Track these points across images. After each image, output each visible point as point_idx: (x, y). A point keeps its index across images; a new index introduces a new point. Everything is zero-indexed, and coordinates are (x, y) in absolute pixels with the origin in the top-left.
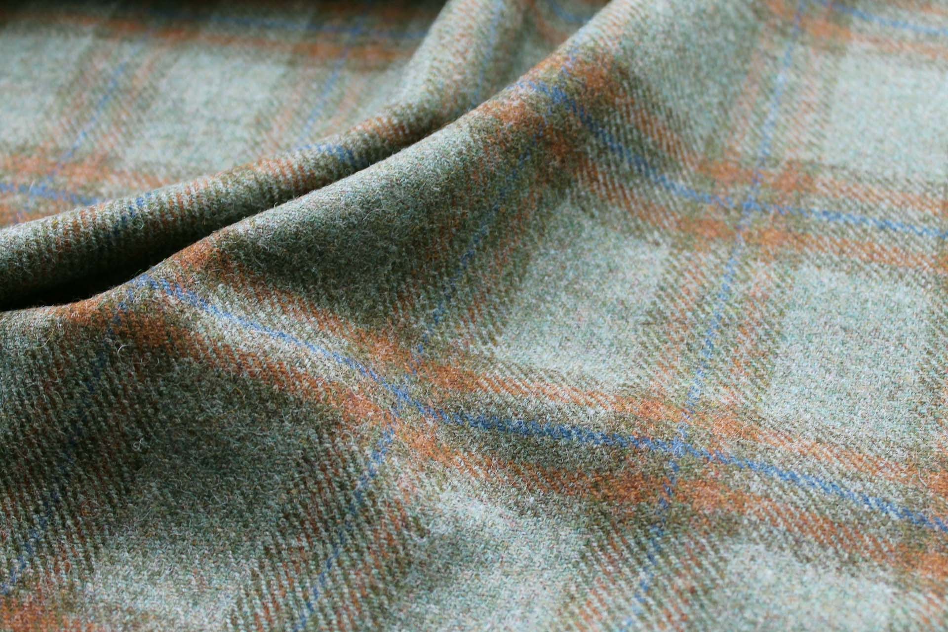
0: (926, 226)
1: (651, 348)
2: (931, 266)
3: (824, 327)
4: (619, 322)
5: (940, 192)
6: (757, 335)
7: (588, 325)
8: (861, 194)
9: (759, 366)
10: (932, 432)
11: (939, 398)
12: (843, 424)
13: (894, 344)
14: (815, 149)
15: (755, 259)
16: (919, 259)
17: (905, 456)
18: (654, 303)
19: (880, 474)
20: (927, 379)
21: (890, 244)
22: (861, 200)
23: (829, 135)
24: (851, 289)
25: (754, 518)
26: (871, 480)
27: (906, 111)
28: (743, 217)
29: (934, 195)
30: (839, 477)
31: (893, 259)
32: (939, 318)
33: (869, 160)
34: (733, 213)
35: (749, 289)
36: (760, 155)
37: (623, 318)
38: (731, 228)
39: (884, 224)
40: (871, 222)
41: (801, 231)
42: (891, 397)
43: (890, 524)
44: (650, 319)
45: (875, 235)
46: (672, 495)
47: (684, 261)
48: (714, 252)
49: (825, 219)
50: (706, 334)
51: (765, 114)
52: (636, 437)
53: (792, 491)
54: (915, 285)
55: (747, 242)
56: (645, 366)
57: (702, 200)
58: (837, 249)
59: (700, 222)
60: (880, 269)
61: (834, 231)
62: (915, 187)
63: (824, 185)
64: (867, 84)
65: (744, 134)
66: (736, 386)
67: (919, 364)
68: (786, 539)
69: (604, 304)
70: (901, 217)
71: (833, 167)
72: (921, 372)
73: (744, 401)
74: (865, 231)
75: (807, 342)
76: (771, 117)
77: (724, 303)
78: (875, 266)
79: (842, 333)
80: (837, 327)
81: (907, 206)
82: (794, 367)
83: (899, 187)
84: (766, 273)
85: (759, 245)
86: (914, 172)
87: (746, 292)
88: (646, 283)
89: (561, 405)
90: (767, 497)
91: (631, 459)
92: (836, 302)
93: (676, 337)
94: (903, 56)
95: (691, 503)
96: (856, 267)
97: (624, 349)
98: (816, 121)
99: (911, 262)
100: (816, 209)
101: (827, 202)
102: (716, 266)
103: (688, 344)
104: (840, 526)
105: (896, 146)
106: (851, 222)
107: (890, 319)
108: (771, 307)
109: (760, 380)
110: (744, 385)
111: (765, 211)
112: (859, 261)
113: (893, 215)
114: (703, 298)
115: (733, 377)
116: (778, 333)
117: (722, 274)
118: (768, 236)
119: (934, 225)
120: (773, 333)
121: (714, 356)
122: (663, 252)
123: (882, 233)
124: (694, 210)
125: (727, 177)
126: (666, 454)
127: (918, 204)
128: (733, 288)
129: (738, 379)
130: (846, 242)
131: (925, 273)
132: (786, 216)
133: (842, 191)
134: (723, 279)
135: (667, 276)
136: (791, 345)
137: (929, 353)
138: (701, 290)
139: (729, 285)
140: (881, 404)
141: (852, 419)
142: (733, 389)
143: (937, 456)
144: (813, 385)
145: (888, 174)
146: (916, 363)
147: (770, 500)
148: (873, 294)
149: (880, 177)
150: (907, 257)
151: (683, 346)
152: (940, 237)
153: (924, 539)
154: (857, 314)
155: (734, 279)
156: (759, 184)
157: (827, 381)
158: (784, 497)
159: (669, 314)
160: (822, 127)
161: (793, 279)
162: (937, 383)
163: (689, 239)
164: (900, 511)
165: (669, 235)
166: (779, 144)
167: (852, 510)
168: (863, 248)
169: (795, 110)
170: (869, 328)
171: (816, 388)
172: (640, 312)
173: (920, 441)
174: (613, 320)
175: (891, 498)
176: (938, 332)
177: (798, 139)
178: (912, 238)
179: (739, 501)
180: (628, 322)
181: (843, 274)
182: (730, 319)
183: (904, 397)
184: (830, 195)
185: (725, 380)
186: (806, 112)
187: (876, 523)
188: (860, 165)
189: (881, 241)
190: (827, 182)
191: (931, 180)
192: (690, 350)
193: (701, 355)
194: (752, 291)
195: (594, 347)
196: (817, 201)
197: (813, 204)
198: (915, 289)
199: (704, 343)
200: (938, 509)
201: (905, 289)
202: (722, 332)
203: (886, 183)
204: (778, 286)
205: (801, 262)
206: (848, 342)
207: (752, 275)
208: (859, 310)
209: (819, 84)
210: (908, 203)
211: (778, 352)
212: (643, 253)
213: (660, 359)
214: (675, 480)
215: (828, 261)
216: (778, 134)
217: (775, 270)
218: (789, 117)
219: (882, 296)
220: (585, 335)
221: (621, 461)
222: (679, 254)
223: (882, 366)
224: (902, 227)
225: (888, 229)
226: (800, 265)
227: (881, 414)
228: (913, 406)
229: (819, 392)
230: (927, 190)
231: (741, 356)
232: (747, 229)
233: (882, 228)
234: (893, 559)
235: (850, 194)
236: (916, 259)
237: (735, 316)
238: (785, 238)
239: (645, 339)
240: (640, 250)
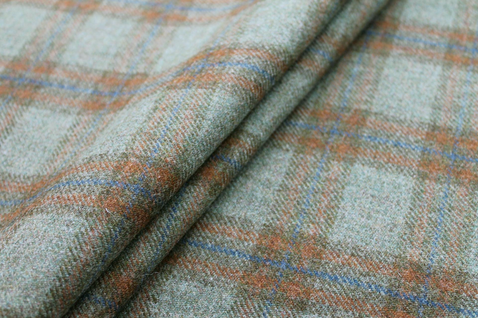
0: (417, 145)
1: (280, 203)
2: (417, 166)
3: (363, 195)
4: (266, 189)
5: (426, 128)
6: (331, 197)
7: (251, 191)
8: (388, 128)
9: (329, 213)
10: (408, 248)
11: (413, 232)
12: (367, 244)
13: (395, 204)
14: (369, 104)
15: (333, 160)
16: (412, 162)
17: (394, 261)
18: (283, 181)
19: (380, 272)
20: (409, 222)
21: (398, 154)
22: (388, 131)
23: (376, 96)
24: (378, 177)
25: (314, 301)
26: (374, 276)
27: (415, 86)
28: (330, 137)
29: (423, 129)
30: (358, 275)
31: (399, 162)
32: (418, 192)
33: (394, 110)
34: (325, 135)
35: (329, 175)
36: (342, 106)
37: (268, 187)
38: (324, 143)
39: (396, 143)
40: (391, 142)
41: (357, 146)
42: (391, 230)
43: (380, 297)
44: (281, 189)
45: (392, 149)
46: (278, 288)
47: (299, 159)
48: (314, 155)
49: (369, 140)
50: (306, 197)
51: (346, 87)
52: (265, 258)
53: (334, 285)
54: (408, 175)
55: (331, 150)
56: (276, 212)
57: (311, 128)
58: (373, 155)
59: (309, 140)
60: (392, 167)
61: (373, 147)
62: (414, 125)
63: (371, 123)
64: (398, 71)
65: (335, 96)
66: (318, 223)
67: (406, 215)
68: (329, 310)
69: (260, 181)
70: (405, 140)
71: (376, 114)
72: (406, 219)
73: (320, 232)
74: (387, 147)
75: (354, 202)
76: (349, 87)
77: (316, 182)
78: (390, 165)
79: (371, 198)
80: (369, 195)
81: (409, 134)
82: (346, 214)
83: (407, 124)
84: (337, 167)
85: (336, 152)
86: (415, 117)
87: (327, 177)
88: (280, 171)
89: (233, 239)
90: (321, 290)
91: (261, 268)
92: (369, 183)
93: (292, 197)
94: (417, 57)
95: (286, 293)
96: (381, 166)
97: (267, 203)
98: (371, 89)
99: (408, 163)
100: (365, 135)
101: (371, 131)
102: (315, 163)
103: (297, 201)
104: (355, 300)
105: (408, 104)
106: (381, 142)
107: (394, 192)
108: (339, 184)
109: (330, 221)
110: (322, 223)
111: (341, 135)
112: (382, 162)
113: (402, 139)
114: (306, 179)
115: (317, 218)
116: (341, 197)
117: (317, 167)
118: (341, 147)
119: (421, 145)
120: (338, 197)
121: (309, 207)
122: (290, 155)
123: (395, 148)
124: (307, 134)
125: (325, 117)
126: (277, 268)
127: (415, 134)
128: (321, 175)
129: (319, 219)
130: (377, 152)
131: (413, 169)
132: (351, 138)
133: (378, 126)
134: (317, 170)
135: (291, 167)
136: (346, 203)
137: (411, 209)
138: (306, 175)
139: (320, 172)
140: (386, 234)
141: (371, 241)
142: (316, 225)
143: (409, 261)
144: (355, 223)
145: (402, 117)
146: (404, 214)
147: (323, 292)
148: (387, 179)
149: (398, 119)
150: (406, 161)
151: (295, 202)
152: (423, 151)
153: (397, 304)
154: (379, 189)
155: (322, 170)
156: (339, 121)
157: (361, 222)
158: (330, 289)
159: (289, 186)
160: (373, 92)
161: (350, 171)
162: (413, 224)
163: (303, 147)
164: (386, 291)
165: (294, 146)
166: (352, 101)
167: (362, 292)
168: (385, 155)
169: (361, 84)
170: (384, 196)
171: (356, 225)
172: (276, 185)
173: (402, 253)
174: (263, 188)
175: (383, 284)
176: (416, 199)
177: (361, 98)
178: (409, 151)
179: (307, 293)
180: (270, 189)
181: (374, 169)
182: (319, 189)
183: (397, 230)
184: (373, 128)
185: (313, 220)
186: (367, 85)
187: (374, 298)
188: (389, 112)
189: (394, 152)
190: (372, 121)
191: (422, 121)
192: (298, 204)
193: (303, 207)
194: (330, 176)
195: (253, 202)
196: (366, 131)
197: (364, 132)
198: (408, 177)
199: (305, 201)
200: (405, 289)
201: (403, 177)
202: (314, 196)
203: (400, 122)
204: (343, 174)
205: (355, 162)
206: (373, 202)
207: (331, 168)
208: (380, 187)
209: (374, 71)
210: (410, 133)
211: (340, 206)
212: (281, 155)
213: (284, 208)
214: (280, 281)
215: (368, 162)
216: (352, 95)
217: (342, 166)
218: (358, 87)
219: (392, 180)
220: (249, 196)
221: (257, 269)
222: (298, 155)
223: (388, 215)
224: (405, 145)
225: (398, 146)
226: (354, 164)
227: (385, 239)
228: (401, 235)
229: (357, 227)
230: (420, 126)
231: (322, 208)
232: (331, 144)
233: (396, 146)
234: (380, 315)
235: (382, 128)
236: (410, 162)
237: (321, 188)
238: (349, 149)
239: (277, 198)
240: (279, 154)
